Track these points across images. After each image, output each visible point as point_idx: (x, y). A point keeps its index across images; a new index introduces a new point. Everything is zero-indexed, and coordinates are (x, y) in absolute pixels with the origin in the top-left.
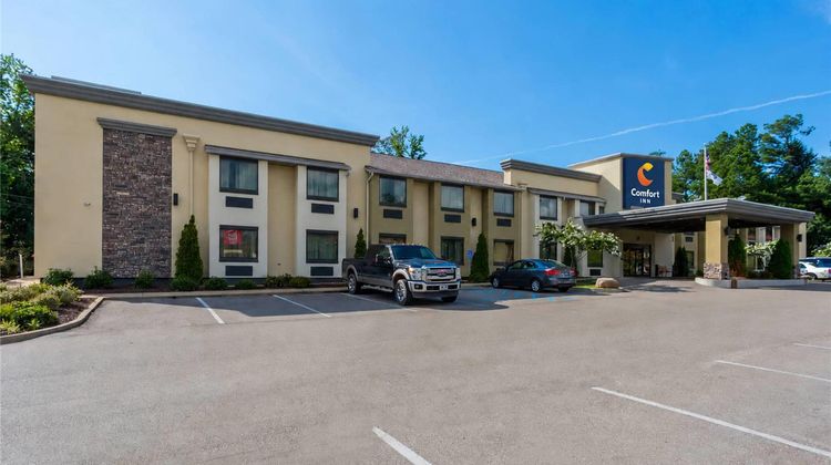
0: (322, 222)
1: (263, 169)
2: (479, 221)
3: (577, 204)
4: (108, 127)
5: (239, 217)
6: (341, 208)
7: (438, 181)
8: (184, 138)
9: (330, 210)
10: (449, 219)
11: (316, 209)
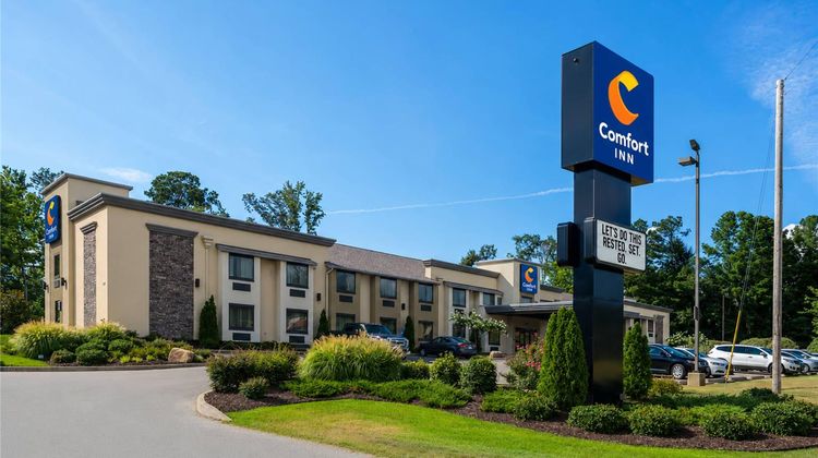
0: (297, 303)
1: (257, 262)
2: (407, 306)
3: (481, 296)
4: (154, 230)
5: (241, 298)
6: (310, 293)
7: (377, 275)
8: (203, 239)
9: (302, 294)
10: (386, 304)
11: (293, 293)
